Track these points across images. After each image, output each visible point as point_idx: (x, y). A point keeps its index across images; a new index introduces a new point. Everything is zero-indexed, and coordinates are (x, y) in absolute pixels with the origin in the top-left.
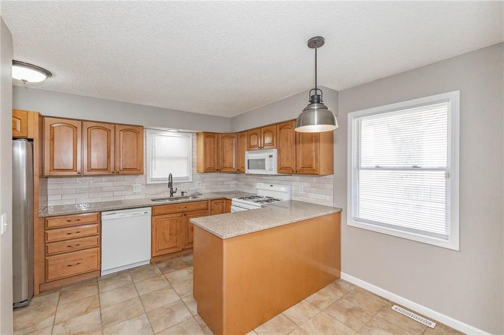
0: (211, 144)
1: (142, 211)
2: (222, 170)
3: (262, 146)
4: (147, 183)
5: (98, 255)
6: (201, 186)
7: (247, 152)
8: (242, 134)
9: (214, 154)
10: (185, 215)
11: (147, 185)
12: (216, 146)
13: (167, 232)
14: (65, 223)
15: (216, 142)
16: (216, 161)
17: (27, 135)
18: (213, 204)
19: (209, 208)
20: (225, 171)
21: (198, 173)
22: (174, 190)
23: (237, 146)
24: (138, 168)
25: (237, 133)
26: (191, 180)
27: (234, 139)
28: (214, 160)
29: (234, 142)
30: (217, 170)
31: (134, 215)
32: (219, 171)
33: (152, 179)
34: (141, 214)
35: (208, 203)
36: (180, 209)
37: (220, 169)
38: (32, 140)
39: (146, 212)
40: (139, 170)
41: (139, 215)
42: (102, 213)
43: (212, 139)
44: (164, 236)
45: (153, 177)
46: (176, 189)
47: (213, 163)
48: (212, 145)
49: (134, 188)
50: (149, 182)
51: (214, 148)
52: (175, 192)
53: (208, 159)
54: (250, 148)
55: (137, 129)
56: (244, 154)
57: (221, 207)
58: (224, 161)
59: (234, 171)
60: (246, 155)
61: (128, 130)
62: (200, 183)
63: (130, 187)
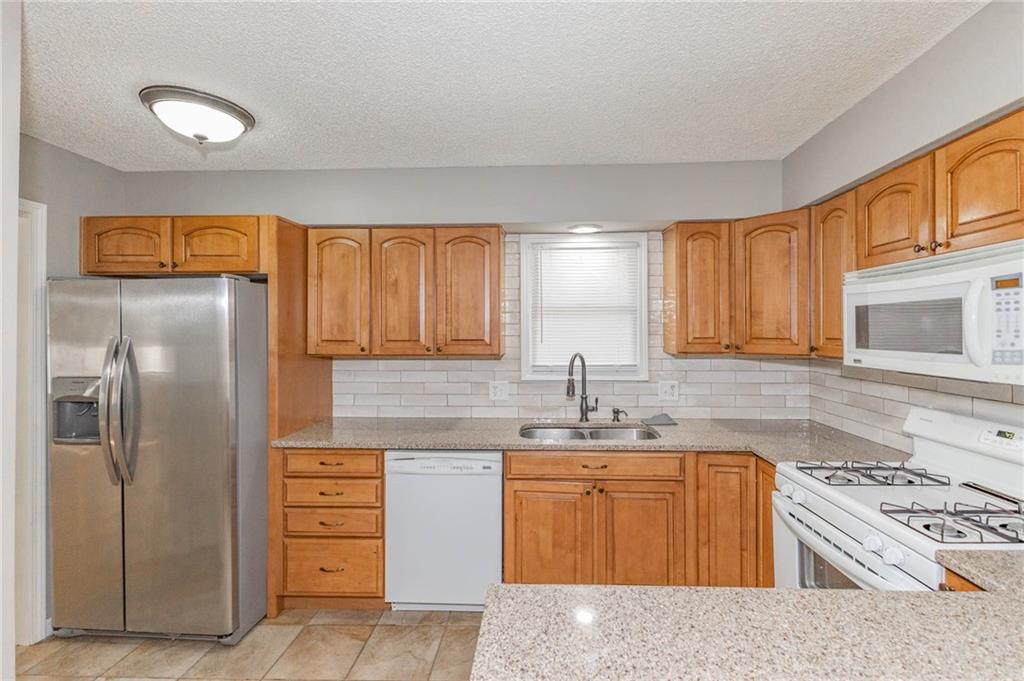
0: (703, 260)
1: (477, 462)
2: (748, 348)
3: (941, 238)
4: (523, 379)
5: (378, 557)
6: (676, 398)
7: (850, 277)
8: (827, 208)
9: (717, 293)
10: (601, 491)
11: (522, 383)
12: (724, 266)
13: (546, 534)
14: (316, 467)
15: (725, 253)
16: (724, 316)
17: (259, 269)
18: (703, 469)
19: (690, 481)
20: (760, 350)
21: (666, 356)
22: (591, 403)
23: (810, 258)
24: (487, 340)
25: (808, 207)
26: (644, 376)
27: (794, 234)
28: (717, 315)
29: (794, 244)
30: (727, 347)
31: (458, 471)
32: (736, 350)
33: (536, 369)
34: (475, 471)
35: (682, 461)
36: (585, 471)
37: (739, 343)
38: (264, 280)
39: (487, 464)
40: (490, 345)
41: (469, 471)
42: (386, 453)
43: (709, 244)
44: (538, 546)
45: (536, 364)
46: (597, 401)
47: (711, 324)
48: (710, 261)
49: (491, 390)
50: (527, 376)
51: (716, 271)
52: (595, 409)
53: (693, 310)
54: (870, 256)
55: (484, 236)
56: (840, 283)
57: (734, 480)
58: (753, 314)
59: (796, 350)
60: (846, 289)
61: (464, 239)
62: (673, 387)
63: (481, 386)
